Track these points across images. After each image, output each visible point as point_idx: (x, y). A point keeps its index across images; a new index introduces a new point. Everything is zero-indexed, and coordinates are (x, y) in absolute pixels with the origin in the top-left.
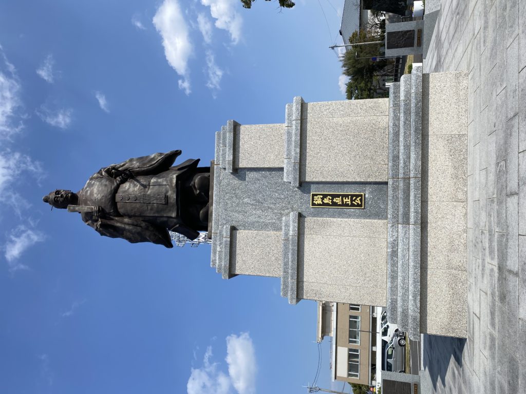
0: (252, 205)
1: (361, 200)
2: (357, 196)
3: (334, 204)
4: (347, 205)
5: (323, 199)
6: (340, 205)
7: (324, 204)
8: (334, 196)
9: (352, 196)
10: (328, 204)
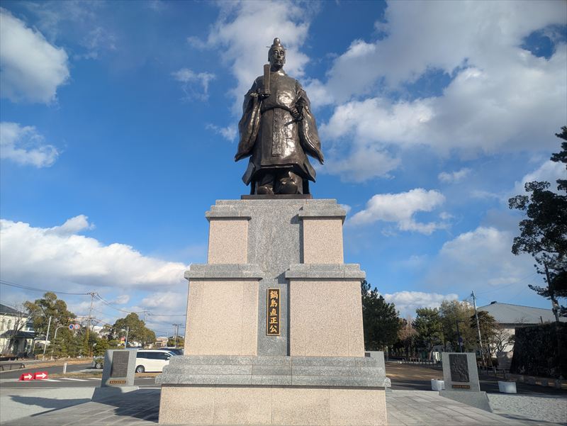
0: (271, 236)
1: (274, 332)
2: (277, 329)
3: (270, 310)
4: (270, 321)
5: (275, 299)
6: (269, 314)
7: (270, 300)
8: (277, 308)
9: (278, 325)
10: (270, 303)
